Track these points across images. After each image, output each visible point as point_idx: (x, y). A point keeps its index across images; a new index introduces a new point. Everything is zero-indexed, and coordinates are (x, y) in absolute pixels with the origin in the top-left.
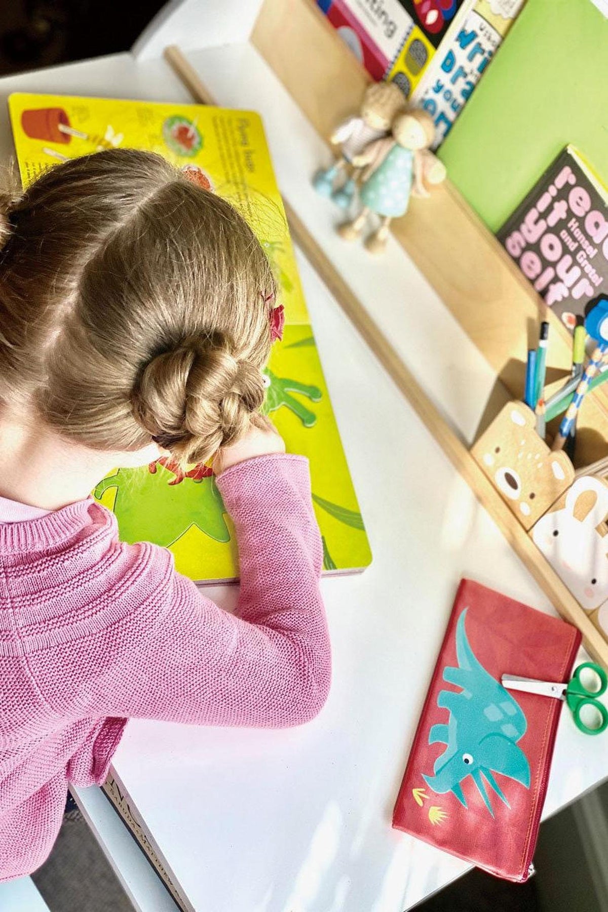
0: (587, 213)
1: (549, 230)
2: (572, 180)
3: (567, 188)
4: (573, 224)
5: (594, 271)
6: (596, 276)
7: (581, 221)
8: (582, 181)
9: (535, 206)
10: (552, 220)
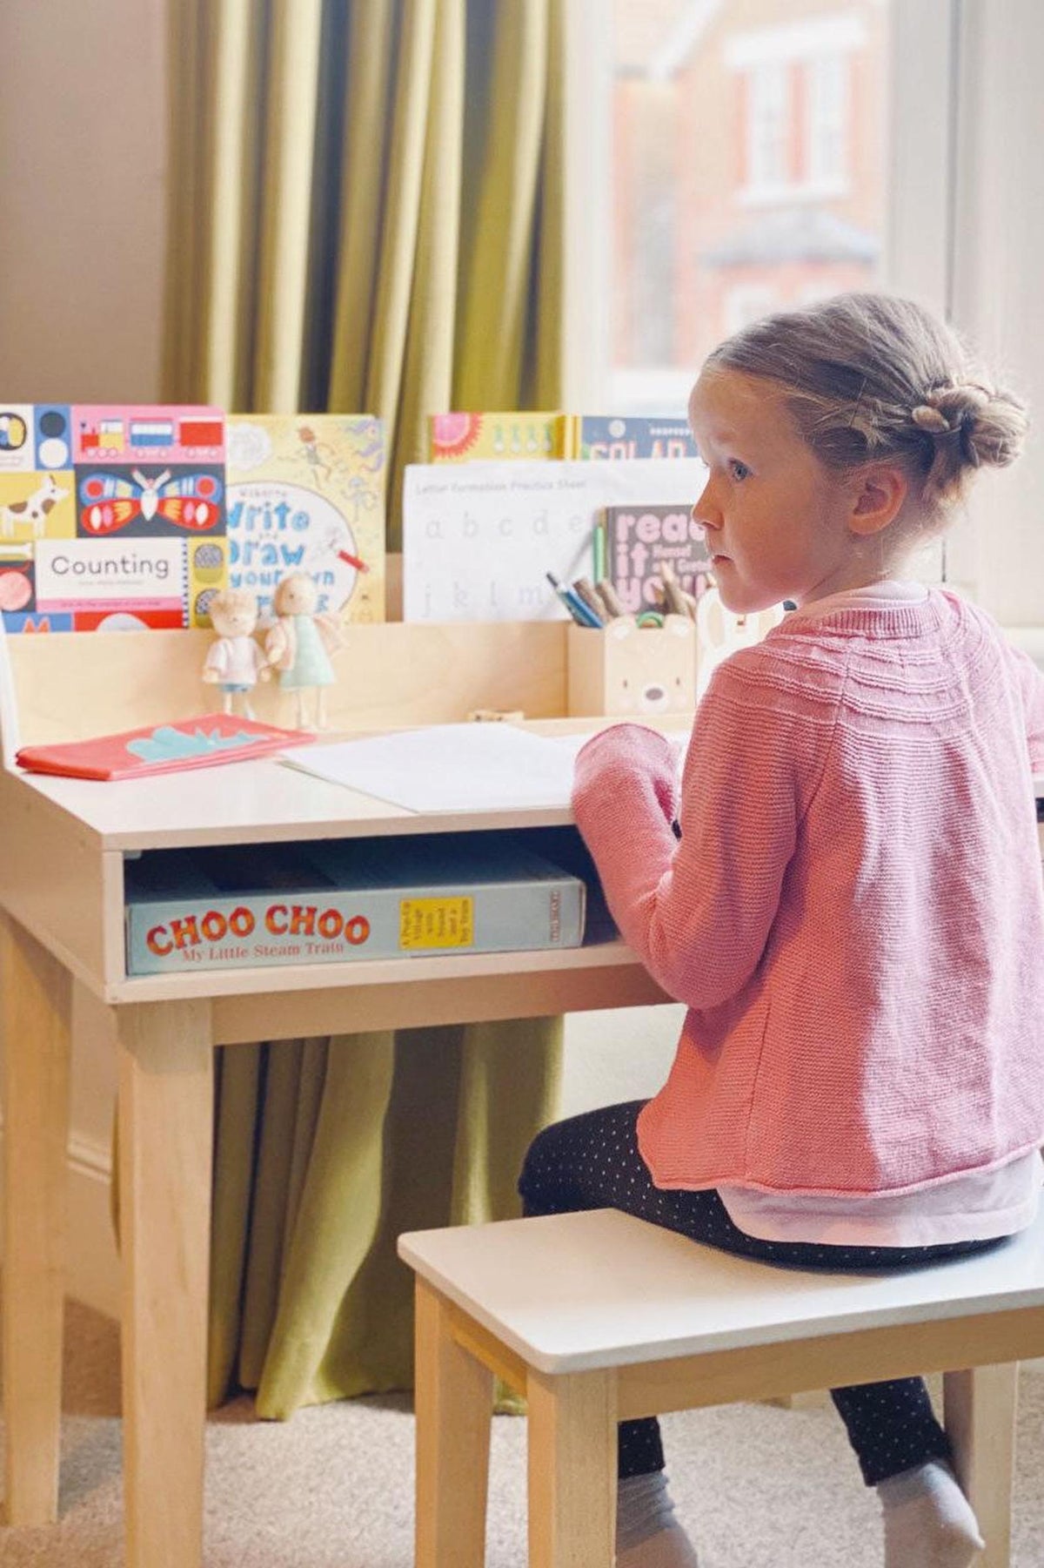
0: (660, 529)
1: (643, 580)
2: (631, 520)
3: (632, 530)
4: (658, 551)
5: (699, 563)
6: (705, 564)
7: (662, 542)
8: (638, 512)
9: (618, 578)
10: (639, 569)
